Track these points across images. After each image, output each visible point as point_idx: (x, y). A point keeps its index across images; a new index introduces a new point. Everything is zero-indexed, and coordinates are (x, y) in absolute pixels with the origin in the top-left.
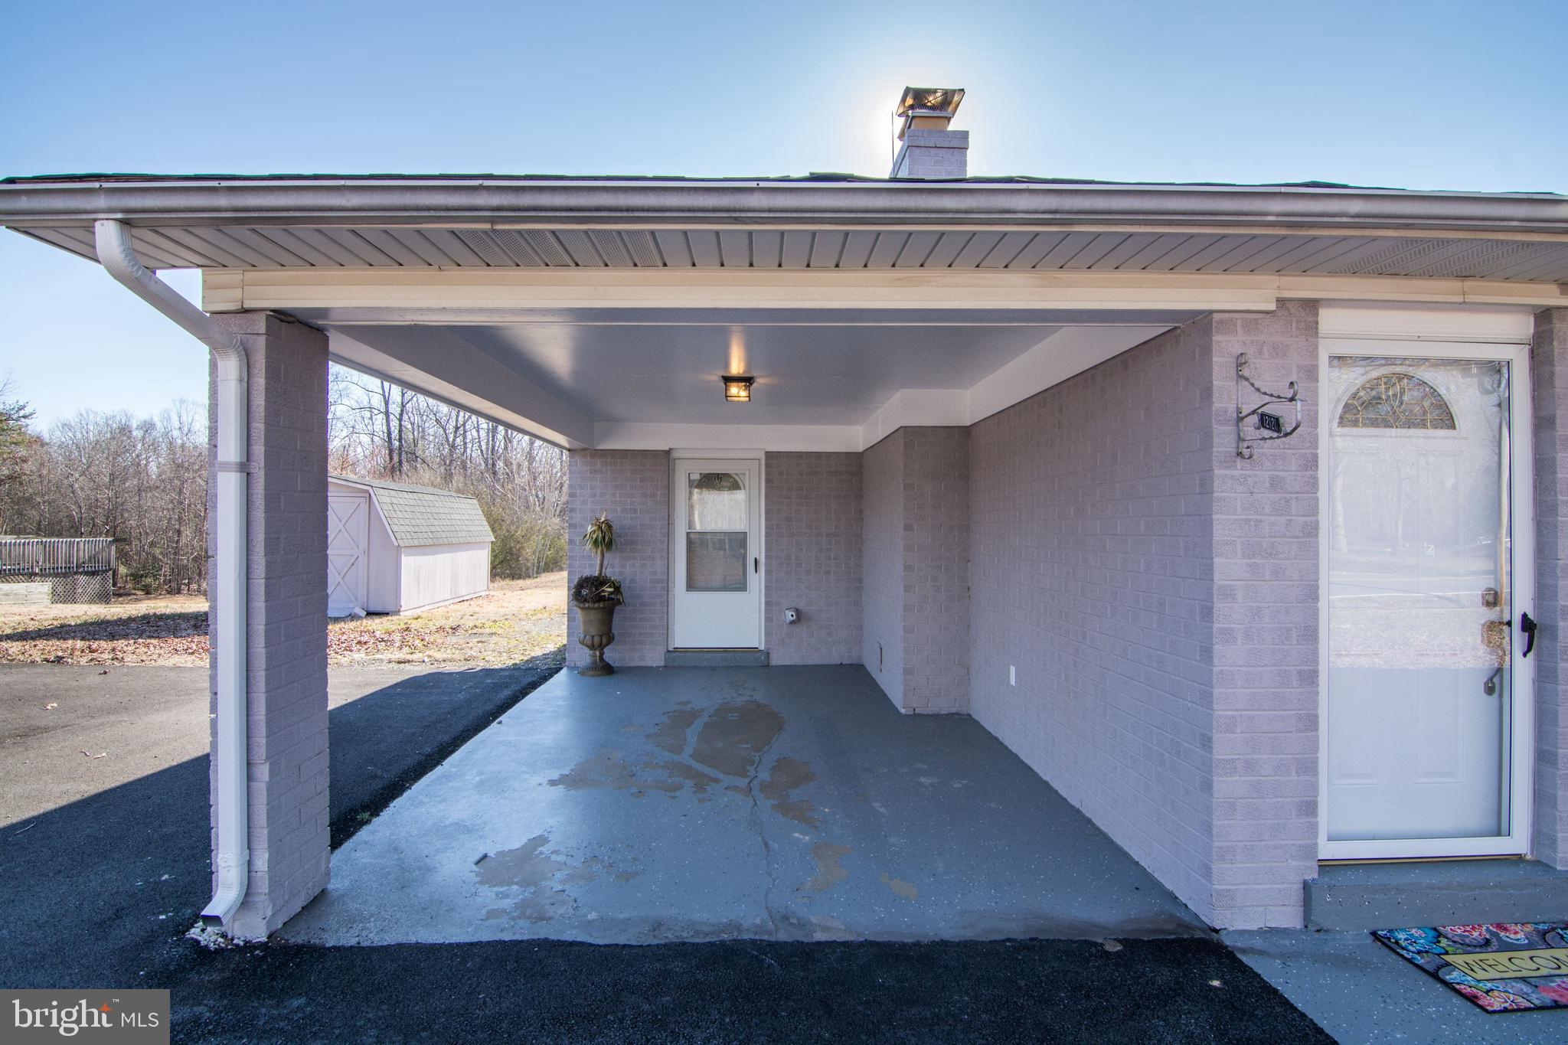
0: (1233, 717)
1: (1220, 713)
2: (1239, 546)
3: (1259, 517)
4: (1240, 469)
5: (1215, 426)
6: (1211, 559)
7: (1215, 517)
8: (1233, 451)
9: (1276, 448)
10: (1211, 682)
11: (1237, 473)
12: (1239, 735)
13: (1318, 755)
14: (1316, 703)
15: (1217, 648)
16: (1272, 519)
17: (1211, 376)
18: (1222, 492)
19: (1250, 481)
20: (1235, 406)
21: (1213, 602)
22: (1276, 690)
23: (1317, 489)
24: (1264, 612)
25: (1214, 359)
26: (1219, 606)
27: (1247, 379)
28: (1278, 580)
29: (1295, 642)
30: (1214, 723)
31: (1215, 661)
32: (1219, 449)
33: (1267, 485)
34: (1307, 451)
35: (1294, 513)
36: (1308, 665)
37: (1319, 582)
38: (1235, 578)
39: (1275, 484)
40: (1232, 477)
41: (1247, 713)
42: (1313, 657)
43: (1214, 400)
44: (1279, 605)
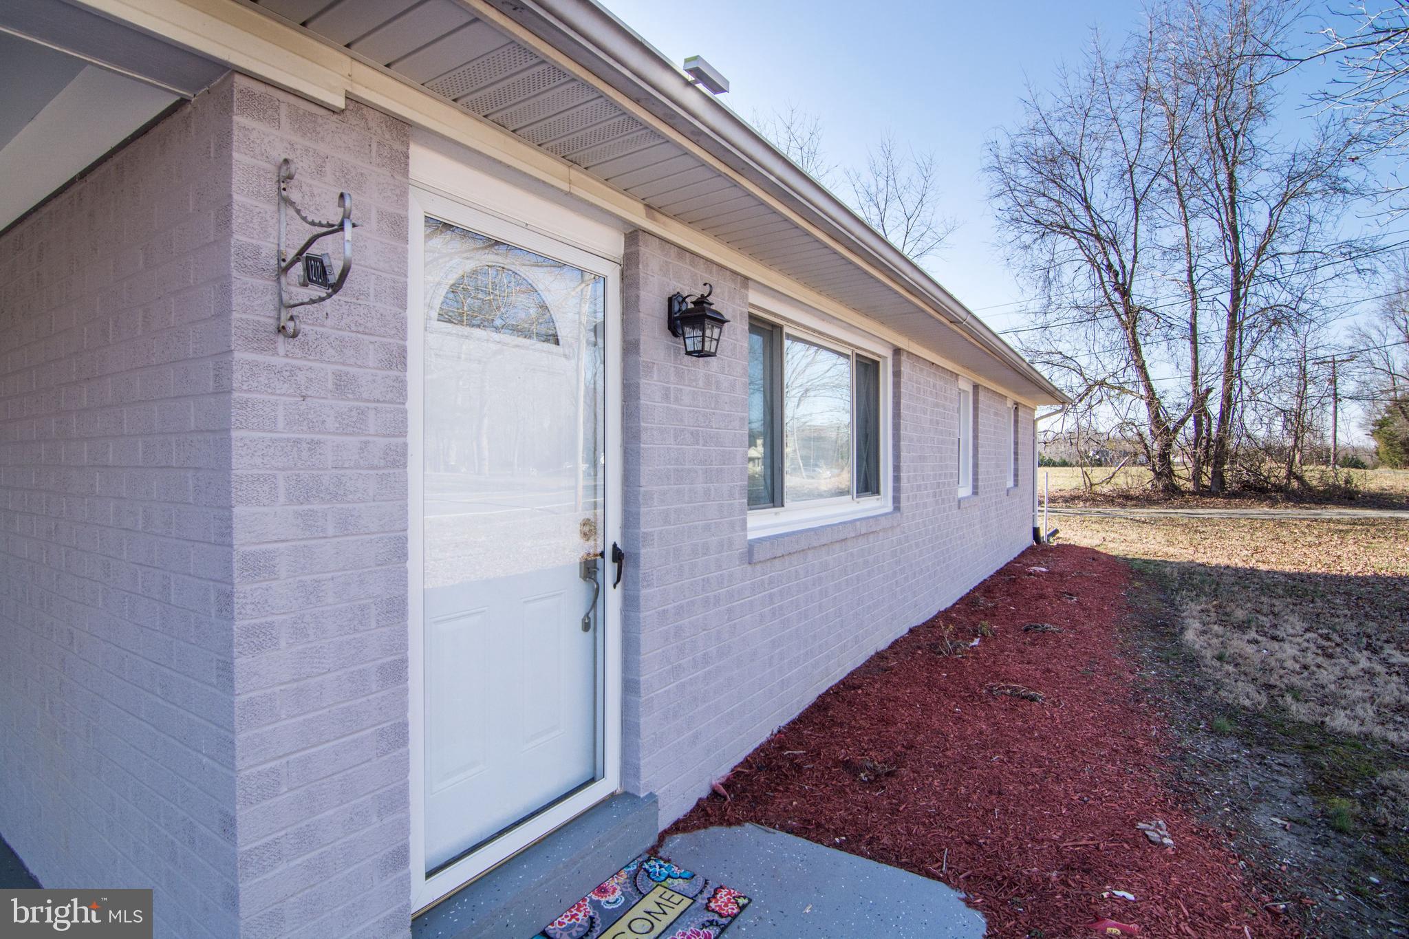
0: (274, 771)
1: (247, 773)
2: (281, 483)
3: (317, 437)
4: (282, 354)
5: (235, 273)
6: (229, 508)
7: (235, 434)
8: (271, 323)
9: (344, 330)
10: (232, 722)
11: (278, 361)
12: (288, 795)
13: (409, 778)
14: (404, 707)
15: (242, 662)
16: (339, 439)
17: (229, 184)
18: (249, 391)
19: (301, 377)
20: (275, 247)
21: (232, 584)
22: (346, 705)
23: (405, 397)
24: (323, 588)
25: (235, 155)
26: (245, 589)
27: (292, 204)
28: (347, 535)
29: (374, 624)
30: (239, 792)
31: (239, 685)
32: (244, 316)
33: (330, 386)
34: (391, 341)
35: (372, 431)
36: (395, 654)
37: (409, 531)
38: (275, 538)
39: (343, 385)
40: (269, 367)
41: (298, 755)
42: (399, 643)
43: (234, 227)
44: (349, 572)
